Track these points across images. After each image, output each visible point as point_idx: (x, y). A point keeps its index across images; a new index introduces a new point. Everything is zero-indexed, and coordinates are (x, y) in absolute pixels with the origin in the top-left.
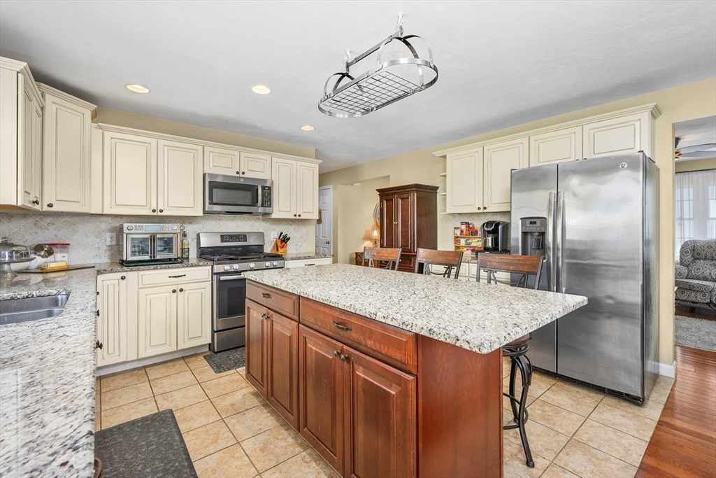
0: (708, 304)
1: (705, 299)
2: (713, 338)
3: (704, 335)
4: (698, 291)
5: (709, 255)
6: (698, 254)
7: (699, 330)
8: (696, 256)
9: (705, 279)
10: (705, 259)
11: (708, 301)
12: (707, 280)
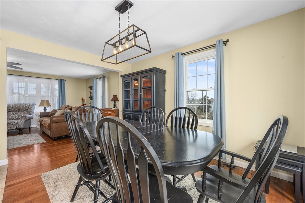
0: (15, 129)
1: (14, 128)
2: (20, 141)
3: (16, 142)
4: (11, 125)
5: (14, 110)
6: (10, 109)
7: (13, 140)
8: (9, 110)
9: (13, 119)
10: (13, 111)
11: (15, 128)
12: (14, 120)
